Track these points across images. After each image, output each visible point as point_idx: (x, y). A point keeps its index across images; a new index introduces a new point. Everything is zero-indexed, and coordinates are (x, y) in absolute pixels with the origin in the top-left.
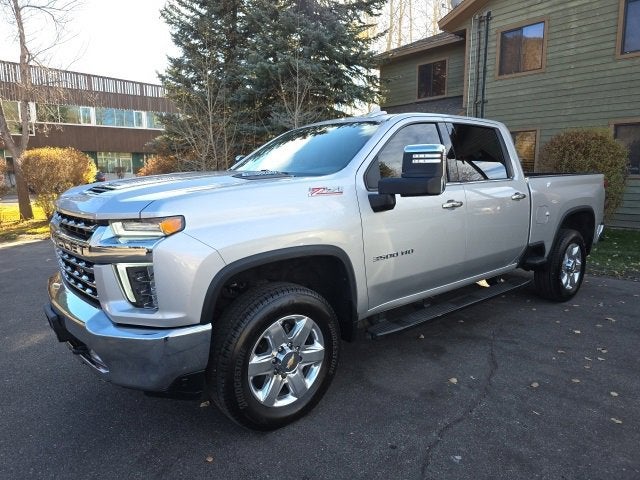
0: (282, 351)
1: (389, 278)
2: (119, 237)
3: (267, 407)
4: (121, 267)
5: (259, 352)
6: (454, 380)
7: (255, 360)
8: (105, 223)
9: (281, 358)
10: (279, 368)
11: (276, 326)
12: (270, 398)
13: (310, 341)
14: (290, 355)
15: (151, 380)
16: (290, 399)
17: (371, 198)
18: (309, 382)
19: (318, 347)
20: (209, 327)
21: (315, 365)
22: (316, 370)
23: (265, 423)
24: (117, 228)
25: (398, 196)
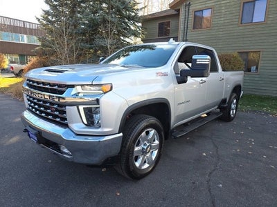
0: (145, 144)
2: (79, 93)
3: (139, 169)
4: (81, 108)
5: (137, 145)
6: (204, 154)
7: (136, 149)
8: (72, 86)
9: (145, 148)
10: (144, 152)
11: (144, 134)
12: (141, 165)
13: (154, 140)
14: (148, 146)
15: (96, 159)
16: (146, 166)
17: (177, 77)
18: (154, 158)
19: (157, 142)
20: (121, 134)
21: (155, 150)
22: (156, 153)
23: (137, 176)
24: (79, 89)
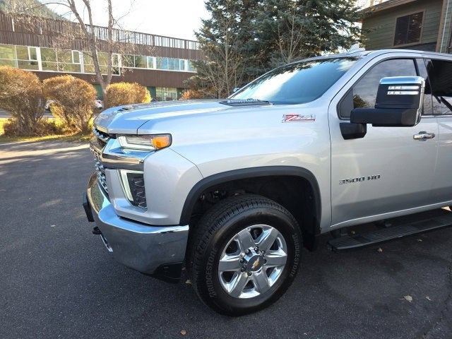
0: (249, 253)
1: (354, 199)
2: (123, 148)
3: (233, 297)
4: (124, 172)
5: (229, 252)
6: (409, 298)
7: (226, 258)
8: (114, 136)
9: (248, 259)
10: (245, 266)
11: (247, 231)
12: (237, 291)
13: (275, 247)
14: (256, 257)
16: (254, 294)
17: (342, 125)
18: (272, 281)
19: (281, 253)
20: (186, 228)
21: (278, 268)
22: (278, 272)
23: (230, 310)
24: (122, 141)
25: (369, 126)
